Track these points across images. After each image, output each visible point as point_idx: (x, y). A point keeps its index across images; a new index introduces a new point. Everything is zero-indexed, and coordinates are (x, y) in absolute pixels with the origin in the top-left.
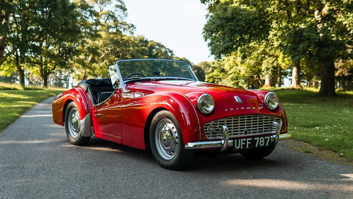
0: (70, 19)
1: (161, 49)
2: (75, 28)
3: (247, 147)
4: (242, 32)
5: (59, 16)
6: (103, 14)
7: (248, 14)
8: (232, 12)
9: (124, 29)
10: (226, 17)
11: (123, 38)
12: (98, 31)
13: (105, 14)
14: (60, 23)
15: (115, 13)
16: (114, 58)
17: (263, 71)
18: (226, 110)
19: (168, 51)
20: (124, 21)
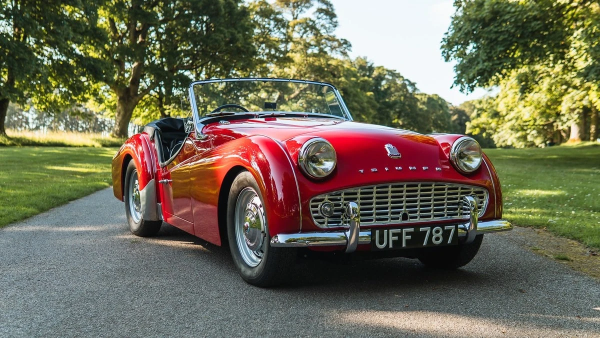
0: (239, 32)
1: (395, 80)
2: (247, 46)
3: (404, 245)
4: (508, 43)
5: (222, 28)
6: (297, 25)
7: (520, 11)
8: (491, 9)
9: (333, 48)
10: (480, 18)
11: (329, 63)
12: (288, 52)
13: (300, 24)
14: (224, 40)
15: (317, 21)
16: (315, 97)
17: (563, 115)
18: (362, 171)
19: (407, 83)
20: (331, 34)
